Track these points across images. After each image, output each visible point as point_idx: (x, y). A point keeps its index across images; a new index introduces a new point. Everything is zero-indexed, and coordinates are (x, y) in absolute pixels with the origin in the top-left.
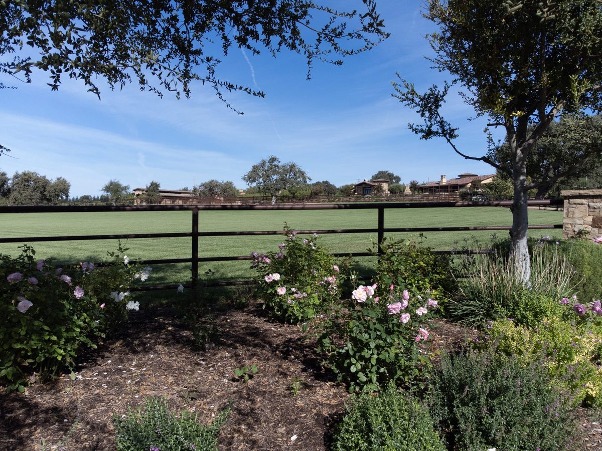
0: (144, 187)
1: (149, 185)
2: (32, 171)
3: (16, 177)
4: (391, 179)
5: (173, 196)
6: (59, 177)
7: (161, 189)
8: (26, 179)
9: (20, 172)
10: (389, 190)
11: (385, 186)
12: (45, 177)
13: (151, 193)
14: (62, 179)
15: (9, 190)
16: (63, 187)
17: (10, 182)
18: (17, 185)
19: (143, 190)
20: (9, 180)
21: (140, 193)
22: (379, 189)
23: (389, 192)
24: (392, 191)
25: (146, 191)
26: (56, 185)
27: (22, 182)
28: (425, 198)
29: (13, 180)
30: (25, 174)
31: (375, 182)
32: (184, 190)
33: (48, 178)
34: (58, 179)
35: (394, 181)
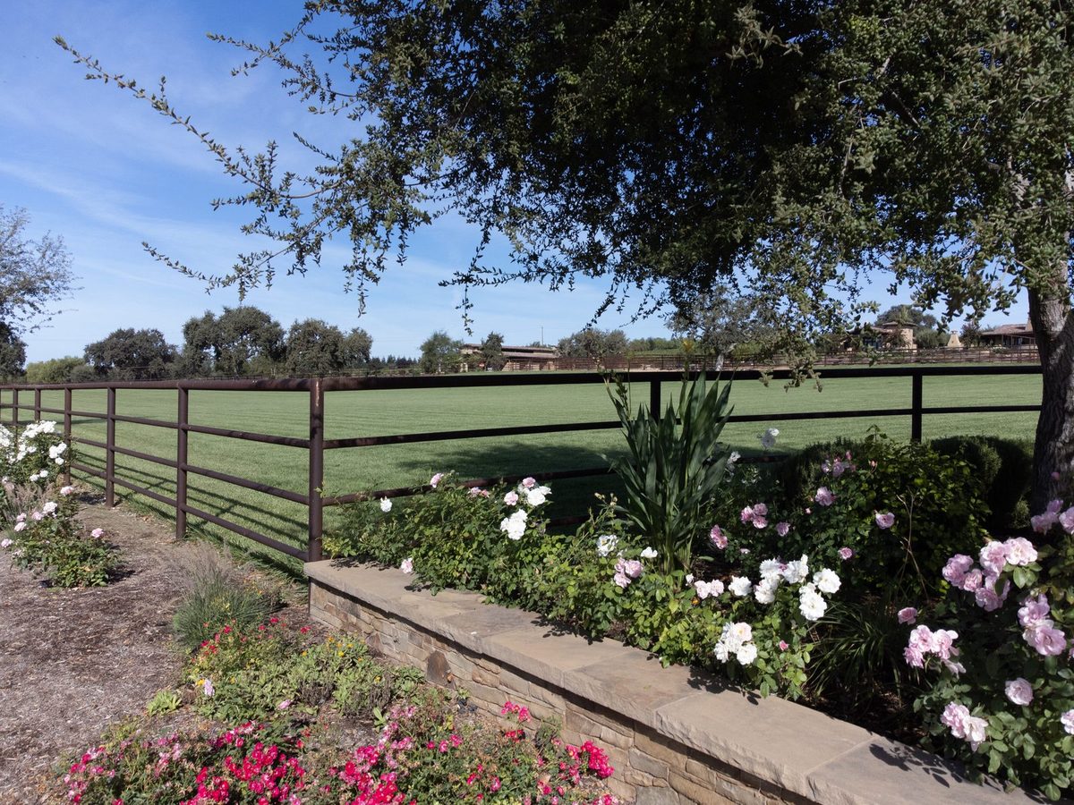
0: (478, 343)
1: (486, 339)
2: (318, 319)
3: (295, 328)
4: (917, 321)
5: (521, 356)
6: (355, 327)
7: (503, 345)
8: (309, 332)
9: (301, 322)
10: (915, 342)
11: (908, 334)
12: (336, 328)
13: (490, 352)
14: (359, 331)
15: (284, 349)
16: (361, 343)
17: (286, 336)
18: (297, 342)
19: (475, 348)
20: (284, 333)
21: (470, 352)
22: (897, 340)
23: (915, 346)
24: (920, 344)
25: (482, 349)
26: (351, 339)
27: (304, 337)
28: (998, 355)
29: (291, 333)
30: (308, 324)
31: (886, 327)
32: (533, 346)
33: (341, 329)
34: (355, 331)
35: (923, 324)
